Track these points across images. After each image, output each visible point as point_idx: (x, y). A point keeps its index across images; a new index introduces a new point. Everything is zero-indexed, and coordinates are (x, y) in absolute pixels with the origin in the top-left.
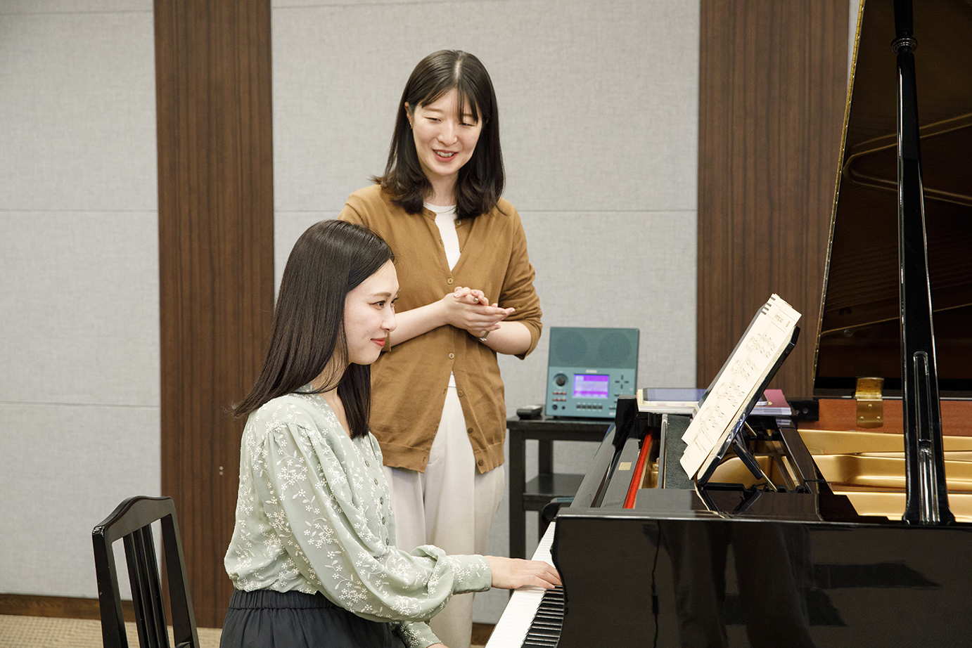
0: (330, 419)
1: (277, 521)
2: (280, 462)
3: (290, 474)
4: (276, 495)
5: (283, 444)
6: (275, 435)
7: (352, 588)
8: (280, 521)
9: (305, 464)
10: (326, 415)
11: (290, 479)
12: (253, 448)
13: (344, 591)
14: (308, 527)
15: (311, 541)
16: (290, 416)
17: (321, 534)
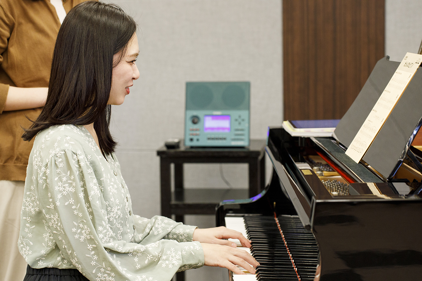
0: (92, 144)
1: (53, 221)
2: (57, 178)
3: (64, 187)
4: (54, 203)
5: (61, 165)
6: (56, 158)
7: (104, 273)
8: (55, 221)
9: (74, 180)
10: (89, 142)
11: (64, 190)
12: (40, 168)
13: (99, 275)
14: (75, 226)
15: (77, 236)
16: (67, 145)
17: (83, 231)
